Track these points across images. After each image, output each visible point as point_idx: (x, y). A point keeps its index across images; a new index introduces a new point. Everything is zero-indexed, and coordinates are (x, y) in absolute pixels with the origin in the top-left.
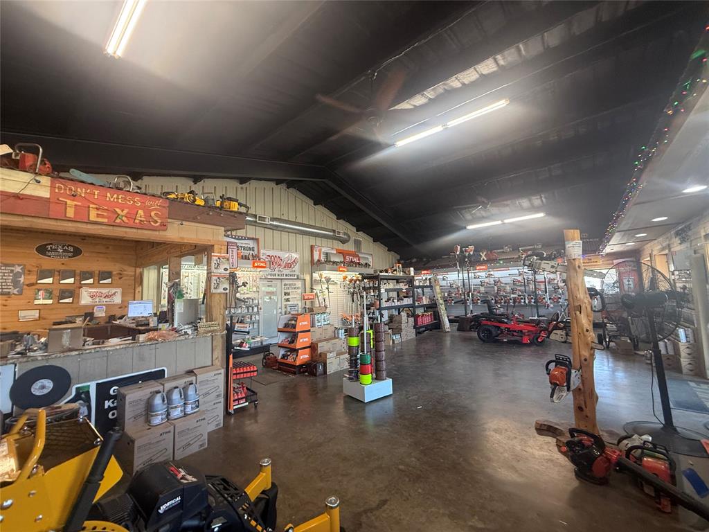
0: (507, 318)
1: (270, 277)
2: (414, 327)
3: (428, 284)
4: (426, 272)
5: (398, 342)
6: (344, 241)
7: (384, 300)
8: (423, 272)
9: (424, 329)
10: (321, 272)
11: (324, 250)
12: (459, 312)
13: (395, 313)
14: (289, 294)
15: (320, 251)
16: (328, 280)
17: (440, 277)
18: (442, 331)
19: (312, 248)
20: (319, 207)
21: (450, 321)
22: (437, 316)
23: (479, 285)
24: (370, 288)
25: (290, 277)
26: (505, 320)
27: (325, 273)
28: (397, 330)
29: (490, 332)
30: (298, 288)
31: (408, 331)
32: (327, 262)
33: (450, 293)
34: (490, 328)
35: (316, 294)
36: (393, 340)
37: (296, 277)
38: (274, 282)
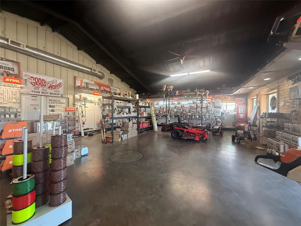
0: (188, 126)
1: (33, 93)
2: (137, 129)
3: (148, 106)
4: (149, 100)
5: (125, 139)
6: (101, 78)
7: (116, 113)
8: (147, 100)
9: (144, 130)
10: (81, 94)
11: (85, 80)
12: (163, 121)
13: (127, 121)
14: (53, 107)
15: (82, 81)
16: (85, 99)
17: (156, 103)
18: (153, 132)
19: (75, 78)
20: (81, 52)
21: (158, 125)
22: (151, 123)
23: (174, 108)
24: (107, 104)
25: (54, 95)
26: (187, 127)
27: (84, 95)
28: (126, 132)
29: (178, 133)
30: (62, 103)
31: (133, 132)
32: (87, 88)
33: (160, 111)
34: (178, 131)
35: (77, 108)
36: (122, 138)
37: (60, 96)
38: (39, 97)
